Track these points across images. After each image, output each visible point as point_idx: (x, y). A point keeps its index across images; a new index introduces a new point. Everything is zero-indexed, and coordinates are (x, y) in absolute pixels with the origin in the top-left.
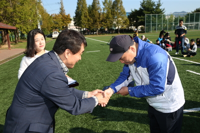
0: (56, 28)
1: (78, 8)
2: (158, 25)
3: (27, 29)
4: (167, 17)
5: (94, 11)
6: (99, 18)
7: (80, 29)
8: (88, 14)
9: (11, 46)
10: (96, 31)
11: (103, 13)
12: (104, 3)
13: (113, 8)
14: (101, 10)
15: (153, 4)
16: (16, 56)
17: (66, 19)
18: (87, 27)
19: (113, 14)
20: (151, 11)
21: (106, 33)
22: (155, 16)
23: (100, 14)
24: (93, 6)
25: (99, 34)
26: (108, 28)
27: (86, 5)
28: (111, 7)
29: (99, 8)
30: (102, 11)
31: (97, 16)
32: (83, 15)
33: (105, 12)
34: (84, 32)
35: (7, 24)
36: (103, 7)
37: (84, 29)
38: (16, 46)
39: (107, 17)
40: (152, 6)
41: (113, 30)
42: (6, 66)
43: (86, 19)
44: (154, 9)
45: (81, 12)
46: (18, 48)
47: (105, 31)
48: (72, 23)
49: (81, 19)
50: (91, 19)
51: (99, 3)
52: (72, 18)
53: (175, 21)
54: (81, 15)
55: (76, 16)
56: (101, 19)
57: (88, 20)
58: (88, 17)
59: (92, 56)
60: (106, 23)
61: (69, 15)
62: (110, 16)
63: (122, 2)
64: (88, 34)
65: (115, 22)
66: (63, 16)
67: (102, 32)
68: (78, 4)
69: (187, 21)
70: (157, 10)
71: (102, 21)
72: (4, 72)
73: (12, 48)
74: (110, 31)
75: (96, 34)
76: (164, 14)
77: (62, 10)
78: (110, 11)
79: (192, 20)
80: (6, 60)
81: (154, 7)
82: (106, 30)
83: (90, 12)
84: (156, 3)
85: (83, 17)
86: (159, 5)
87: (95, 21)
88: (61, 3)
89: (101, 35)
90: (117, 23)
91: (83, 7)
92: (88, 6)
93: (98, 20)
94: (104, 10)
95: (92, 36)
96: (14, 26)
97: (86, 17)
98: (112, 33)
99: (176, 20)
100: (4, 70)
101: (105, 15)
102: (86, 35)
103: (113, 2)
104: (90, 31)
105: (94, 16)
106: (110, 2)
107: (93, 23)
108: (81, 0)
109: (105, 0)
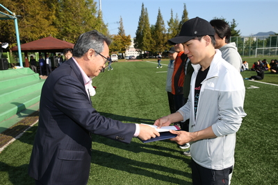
0: (115, 50)
1: (139, 28)
5: (158, 32)
6: (163, 40)
7: (141, 52)
8: (150, 35)
11: (168, 34)
12: (169, 24)
14: (165, 31)
17: (126, 40)
18: (149, 50)
23: (164, 36)
24: (157, 26)
28: (177, 27)
29: (164, 29)
30: (167, 32)
31: (161, 37)
32: (145, 36)
33: (171, 32)
34: (145, 55)
36: (168, 27)
43: (148, 40)
45: (143, 33)
48: (132, 44)
49: (143, 41)
50: (154, 41)
51: (163, 24)
52: (132, 39)
53: (252, 45)
54: (143, 36)
55: (136, 38)
56: (166, 41)
57: (151, 43)
58: (151, 38)
61: (129, 36)
64: (150, 58)
66: (123, 37)
67: (166, 55)
68: (139, 24)
69: (268, 45)
71: (166, 44)
76: (240, 36)
77: (121, 31)
78: (176, 32)
79: (274, 44)
83: (153, 34)
84: (230, 24)
85: (144, 39)
86: (234, 26)
87: (159, 43)
88: (121, 24)
89: (165, 60)
91: (145, 27)
92: (150, 26)
93: (162, 42)
94: (169, 31)
95: (153, 60)
97: (148, 38)
99: (254, 45)
101: (170, 37)
102: (147, 58)
103: (179, 22)
104: (151, 54)
105: (157, 37)
106: (176, 22)
107: (156, 46)
108: (143, 19)
109: (171, 20)
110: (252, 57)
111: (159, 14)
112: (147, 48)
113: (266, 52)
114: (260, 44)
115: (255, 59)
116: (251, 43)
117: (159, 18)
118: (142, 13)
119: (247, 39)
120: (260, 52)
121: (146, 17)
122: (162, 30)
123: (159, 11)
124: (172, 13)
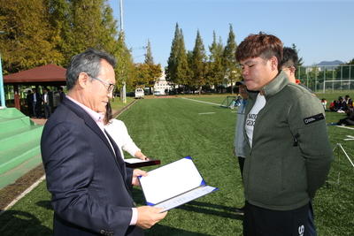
0: (140, 83)
1: (172, 55)
4: (307, 71)
5: (196, 59)
6: (203, 71)
7: (174, 85)
8: (187, 65)
10: (197, 90)
11: (210, 62)
12: (211, 49)
13: (224, 56)
14: (206, 59)
17: (155, 71)
18: (185, 83)
19: (225, 65)
21: (212, 91)
23: (205, 65)
24: (195, 52)
25: (202, 93)
26: (216, 85)
27: (184, 51)
28: (221, 54)
29: (204, 56)
30: (208, 60)
31: (200, 67)
32: (180, 65)
33: (213, 61)
34: (180, 90)
36: (210, 54)
39: (216, 69)
41: (224, 88)
43: (183, 71)
45: (177, 61)
48: (163, 76)
49: (177, 72)
50: (192, 72)
51: (203, 49)
52: (163, 69)
53: (318, 77)
54: (177, 65)
55: (168, 67)
56: (207, 71)
57: (188, 73)
58: (187, 68)
60: (213, 77)
61: (159, 65)
62: (220, 67)
64: (186, 94)
65: (226, 77)
66: (151, 67)
67: (207, 90)
68: (173, 49)
69: (338, 77)
71: (207, 75)
74: (220, 90)
75: (198, 93)
76: (303, 65)
77: (149, 58)
78: (220, 60)
79: (346, 76)
82: (213, 87)
83: (190, 62)
85: (179, 69)
87: (198, 75)
88: (149, 50)
89: (206, 96)
90: (230, 78)
91: (180, 54)
92: (187, 52)
93: (202, 73)
94: (211, 58)
95: (192, 96)
97: (183, 68)
98: (222, 93)
99: (321, 76)
101: (212, 66)
103: (224, 47)
104: (188, 89)
105: (195, 66)
106: (220, 47)
107: (195, 78)
108: (177, 44)
109: (214, 45)
110: (320, 92)
111: (198, 36)
112: (183, 81)
113: (337, 86)
114: (329, 76)
115: (323, 94)
116: (317, 74)
117: (198, 42)
118: (176, 36)
119: (311, 70)
120: (328, 86)
121: (181, 40)
122: (202, 57)
123: (198, 34)
124: (214, 36)
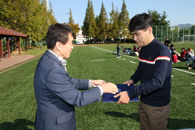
1: (86, 18)
2: (163, 36)
3: (38, 36)
4: (171, 29)
5: (101, 21)
6: (106, 28)
7: (88, 38)
8: (95, 24)
9: (21, 52)
10: (102, 41)
11: (110, 24)
12: (111, 15)
13: (120, 19)
14: (108, 21)
15: (159, 16)
16: (25, 62)
17: (76, 28)
19: (120, 25)
20: (157, 22)
21: (112, 42)
22: (160, 28)
23: (107, 25)
24: (101, 16)
25: (105, 43)
26: (114, 37)
27: (94, 15)
28: (118, 18)
29: (106, 19)
30: (109, 22)
31: (104, 26)
32: (91, 25)
34: (91, 41)
35: (19, 32)
36: (110, 17)
37: (92, 38)
38: (26, 52)
39: (114, 28)
40: (157, 18)
41: (119, 40)
42: (14, 72)
43: (93, 28)
44: (159, 21)
45: (89, 22)
46: (28, 54)
47: (111, 41)
48: (81, 32)
49: (89, 29)
50: (99, 29)
51: (106, 14)
53: (179, 33)
54: (89, 25)
55: (84, 26)
56: (108, 29)
57: (96, 30)
58: (95, 26)
59: (96, 65)
60: (112, 33)
61: (77, 24)
62: (117, 26)
63: (128, 14)
64: (95, 43)
65: (121, 33)
66: (72, 25)
67: (108, 41)
68: (87, 14)
69: (192, 33)
70: (163, 22)
71: (108, 31)
72: (10, 77)
73: (22, 54)
74: (117, 41)
75: (102, 43)
76: (170, 26)
77: (70, 19)
78: (116, 22)
80: (15, 65)
81: (160, 19)
82: (112, 39)
83: (97, 23)
84: (161, 16)
85: (90, 27)
86: (164, 17)
87: (103, 31)
88: (71, 15)
89: (108, 45)
90: (123, 33)
91: (91, 17)
92: (95, 17)
93: (105, 30)
94: (111, 21)
95: (98, 45)
96: (25, 33)
97: (93, 26)
98: (118, 43)
99: (181, 32)
100: (11, 75)
101: (112, 26)
102: (93, 44)
103: (119, 13)
105: (101, 26)
106: (117, 13)
107: (100, 33)
108: (89, 11)
109: (113, 12)
110: (180, 43)
111: (103, 6)
112: (93, 35)
113: (191, 39)
114: (186, 32)
115: (182, 44)
117: (103, 10)
118: (88, 6)
119: (174, 29)
120: (186, 39)
121: (91, 8)
123: (102, 4)
124: (113, 6)
